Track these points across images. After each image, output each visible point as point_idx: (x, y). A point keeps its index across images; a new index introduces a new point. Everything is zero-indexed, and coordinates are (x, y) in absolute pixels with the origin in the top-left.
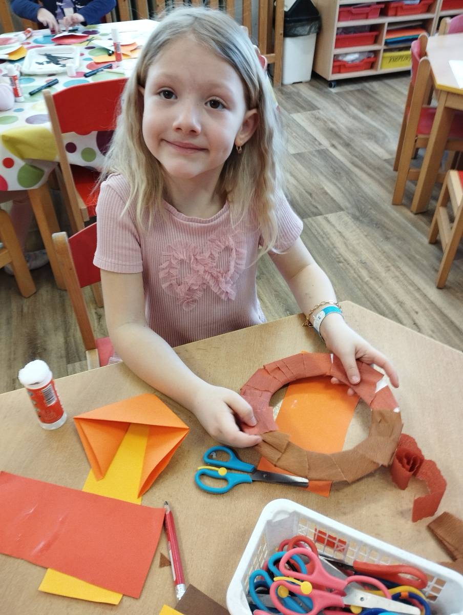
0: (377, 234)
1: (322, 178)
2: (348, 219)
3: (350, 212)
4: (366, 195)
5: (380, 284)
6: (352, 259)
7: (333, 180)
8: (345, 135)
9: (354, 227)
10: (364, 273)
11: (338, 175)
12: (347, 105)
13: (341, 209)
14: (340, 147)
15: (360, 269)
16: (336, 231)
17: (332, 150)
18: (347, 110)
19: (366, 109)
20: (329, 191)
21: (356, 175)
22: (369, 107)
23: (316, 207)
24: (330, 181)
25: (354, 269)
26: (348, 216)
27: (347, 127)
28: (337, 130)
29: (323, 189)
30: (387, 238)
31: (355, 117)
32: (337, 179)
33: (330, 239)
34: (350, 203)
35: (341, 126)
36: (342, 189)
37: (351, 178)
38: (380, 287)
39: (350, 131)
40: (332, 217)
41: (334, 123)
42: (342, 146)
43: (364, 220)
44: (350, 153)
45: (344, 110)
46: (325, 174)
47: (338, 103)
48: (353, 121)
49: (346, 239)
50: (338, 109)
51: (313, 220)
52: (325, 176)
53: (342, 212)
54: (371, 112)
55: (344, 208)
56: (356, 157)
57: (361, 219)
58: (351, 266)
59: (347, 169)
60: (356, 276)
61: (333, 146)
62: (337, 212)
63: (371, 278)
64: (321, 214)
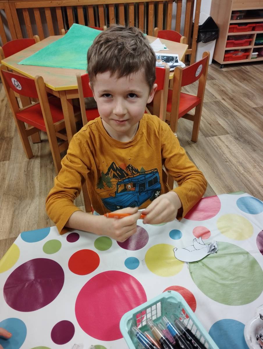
0: (248, 148)
1: (217, 116)
2: (232, 139)
3: (233, 135)
4: (242, 126)
5: (251, 175)
6: (234, 161)
7: (223, 117)
8: (230, 94)
9: (235, 144)
10: (241, 169)
11: (226, 115)
12: (231, 78)
13: (228, 133)
14: (227, 100)
15: (239, 166)
16: (225, 145)
17: (223, 101)
18: (232, 80)
19: (242, 80)
20: (221, 123)
21: (236, 115)
22: (244, 79)
23: (214, 132)
24: (222, 118)
25: (235, 166)
26: (232, 137)
27: (231, 90)
28: (226, 91)
29: (217, 122)
30: (254, 150)
31: (236, 84)
32: (225, 117)
33: (222, 149)
34: (233, 130)
35: (228, 88)
36: (228, 122)
37: (234, 117)
38: (250, 177)
39: (233, 92)
40: (222, 137)
41: (224, 87)
42: (229, 100)
43: (241, 139)
44: (233, 103)
45: (230, 80)
46: (219, 114)
47: (226, 77)
48: (235, 86)
49: (230, 149)
50: (226, 79)
51: (212, 138)
52: (219, 115)
53: (228, 135)
54: (246, 82)
55: (229, 133)
56: (237, 106)
57: (239, 139)
58: (233, 164)
59: (231, 112)
60: (236, 170)
61: (223, 99)
62: (225, 135)
63: (245, 171)
64: (216, 135)
